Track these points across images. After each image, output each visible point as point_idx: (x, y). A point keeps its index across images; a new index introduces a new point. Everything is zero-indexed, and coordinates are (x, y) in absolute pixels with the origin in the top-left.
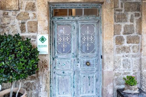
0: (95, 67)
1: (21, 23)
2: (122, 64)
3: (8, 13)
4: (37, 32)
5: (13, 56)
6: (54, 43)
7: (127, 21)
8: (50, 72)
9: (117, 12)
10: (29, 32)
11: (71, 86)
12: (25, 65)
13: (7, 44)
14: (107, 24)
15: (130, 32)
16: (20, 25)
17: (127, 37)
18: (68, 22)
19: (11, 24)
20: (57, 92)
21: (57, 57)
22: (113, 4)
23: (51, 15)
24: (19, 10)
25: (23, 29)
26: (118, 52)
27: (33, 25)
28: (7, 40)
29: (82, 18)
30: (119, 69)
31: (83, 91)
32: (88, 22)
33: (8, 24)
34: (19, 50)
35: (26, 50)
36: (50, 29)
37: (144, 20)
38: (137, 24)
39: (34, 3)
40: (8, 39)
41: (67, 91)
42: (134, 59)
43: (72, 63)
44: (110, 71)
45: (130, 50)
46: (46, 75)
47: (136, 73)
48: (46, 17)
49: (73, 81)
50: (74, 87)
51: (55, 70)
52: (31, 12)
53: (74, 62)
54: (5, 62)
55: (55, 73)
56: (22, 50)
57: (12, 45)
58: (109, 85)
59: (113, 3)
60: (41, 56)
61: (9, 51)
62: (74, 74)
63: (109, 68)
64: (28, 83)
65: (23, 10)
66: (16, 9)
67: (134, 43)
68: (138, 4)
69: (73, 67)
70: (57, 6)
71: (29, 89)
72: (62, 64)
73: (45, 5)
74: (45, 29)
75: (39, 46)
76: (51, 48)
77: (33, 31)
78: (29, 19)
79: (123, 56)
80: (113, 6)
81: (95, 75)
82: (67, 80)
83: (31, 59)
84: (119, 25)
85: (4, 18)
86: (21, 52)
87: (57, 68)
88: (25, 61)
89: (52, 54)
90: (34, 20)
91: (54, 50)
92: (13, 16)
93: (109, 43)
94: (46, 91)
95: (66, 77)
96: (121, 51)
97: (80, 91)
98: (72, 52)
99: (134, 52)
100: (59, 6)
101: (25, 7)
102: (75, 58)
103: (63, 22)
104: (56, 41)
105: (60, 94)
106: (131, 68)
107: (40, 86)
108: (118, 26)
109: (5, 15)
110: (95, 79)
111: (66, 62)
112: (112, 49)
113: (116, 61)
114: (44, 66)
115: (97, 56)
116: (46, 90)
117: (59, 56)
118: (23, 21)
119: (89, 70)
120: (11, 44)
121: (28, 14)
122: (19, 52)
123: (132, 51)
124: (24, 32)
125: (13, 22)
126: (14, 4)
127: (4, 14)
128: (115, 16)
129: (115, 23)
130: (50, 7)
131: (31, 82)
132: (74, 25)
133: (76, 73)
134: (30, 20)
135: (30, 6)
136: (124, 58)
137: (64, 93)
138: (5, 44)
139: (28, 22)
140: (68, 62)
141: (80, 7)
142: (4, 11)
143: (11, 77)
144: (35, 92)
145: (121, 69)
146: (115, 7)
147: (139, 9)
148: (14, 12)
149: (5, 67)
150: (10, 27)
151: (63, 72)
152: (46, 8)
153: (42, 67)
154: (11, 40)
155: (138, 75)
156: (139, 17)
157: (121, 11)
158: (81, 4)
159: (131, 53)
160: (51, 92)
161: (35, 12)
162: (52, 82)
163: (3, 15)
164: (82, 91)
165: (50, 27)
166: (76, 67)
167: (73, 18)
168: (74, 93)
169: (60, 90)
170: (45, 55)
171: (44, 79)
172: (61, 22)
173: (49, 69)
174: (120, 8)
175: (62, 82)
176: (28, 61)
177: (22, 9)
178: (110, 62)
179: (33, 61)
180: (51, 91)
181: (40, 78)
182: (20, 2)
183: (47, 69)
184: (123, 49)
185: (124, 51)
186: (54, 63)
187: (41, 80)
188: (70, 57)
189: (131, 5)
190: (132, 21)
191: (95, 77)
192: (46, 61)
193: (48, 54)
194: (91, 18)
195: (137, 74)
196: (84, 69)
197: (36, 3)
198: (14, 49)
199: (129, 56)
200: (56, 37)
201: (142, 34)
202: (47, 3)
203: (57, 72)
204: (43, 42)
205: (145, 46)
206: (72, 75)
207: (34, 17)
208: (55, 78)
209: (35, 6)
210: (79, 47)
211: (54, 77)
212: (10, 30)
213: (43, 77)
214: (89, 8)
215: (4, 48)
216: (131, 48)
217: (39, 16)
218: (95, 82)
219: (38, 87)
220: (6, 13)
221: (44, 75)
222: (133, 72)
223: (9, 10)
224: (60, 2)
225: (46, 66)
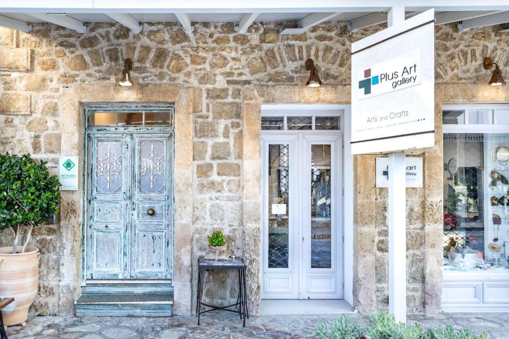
0: (164, 220)
1: (33, 136)
2: (208, 213)
3: (12, 119)
4: (60, 152)
5: (19, 182)
6: (92, 173)
7: (217, 136)
8: (82, 224)
9: (200, 120)
10: (47, 151)
11: (121, 252)
12: (36, 199)
13: (11, 166)
14: (181, 141)
15: (223, 156)
16: (32, 140)
17: (219, 164)
18: (116, 136)
19: (17, 137)
20: (95, 262)
21: (96, 198)
22: (192, 106)
23: (85, 123)
24: (31, 115)
25: (36, 147)
26: (201, 191)
27: (54, 141)
28: (10, 161)
29: (140, 129)
30: (203, 221)
31: (143, 263)
32: (151, 137)
33: (12, 137)
34: (28, 176)
35: (38, 178)
36: (84, 147)
37: (246, 134)
38: (235, 142)
39: (56, 103)
40: (12, 160)
41: (113, 261)
42: (230, 204)
43: (122, 210)
44: (185, 224)
45: (222, 187)
46: (73, 227)
47: (234, 230)
48: (75, 127)
49: (124, 243)
50: (125, 254)
51: (91, 222)
52: (50, 118)
53: (126, 209)
54: (7, 193)
55: (92, 228)
56: (32, 176)
57: (18, 168)
58: (183, 250)
59: (191, 104)
60: (65, 193)
61: (13, 175)
62: (126, 231)
63: (183, 218)
64: (43, 240)
65: (37, 115)
66: (27, 113)
67: (229, 175)
68: (238, 106)
69: (125, 219)
70: (96, 107)
71: (44, 250)
72: (105, 212)
73: (74, 106)
74: (74, 148)
75: (62, 175)
76: (84, 181)
77: (53, 150)
78: (47, 130)
79: (211, 199)
80: (191, 110)
81: (164, 234)
82: (112, 240)
83: (45, 192)
84: (203, 142)
85: (6, 128)
86: (31, 179)
87: (95, 218)
88: (37, 193)
89: (86, 192)
90: (56, 132)
91: (90, 186)
92: (21, 125)
93: (184, 174)
94: (73, 255)
95: (112, 236)
96: (206, 188)
97: (136, 262)
98: (123, 190)
99: (230, 191)
100: (99, 107)
101: (41, 110)
102: (128, 202)
103: (107, 135)
104: (95, 171)
105: (101, 265)
106: (226, 220)
107: (63, 247)
108: (202, 144)
109: (8, 122)
110: (164, 240)
111: (112, 208)
112: (189, 185)
113: (198, 206)
114: (71, 210)
115: (168, 199)
116: (72, 253)
117: (99, 197)
118: (37, 134)
119: (153, 223)
120: (16, 166)
121: (46, 122)
122: (27, 179)
123: (227, 189)
124: (39, 152)
125: (21, 134)
126: (23, 105)
127: (6, 121)
128: (196, 127)
129: (196, 140)
130: (85, 109)
131: (49, 238)
132: (127, 141)
133: (130, 229)
134: (49, 132)
135: (49, 108)
136: (213, 202)
137: (106, 265)
138: (8, 167)
139: (46, 135)
140: (114, 209)
141: (138, 110)
142: (6, 116)
143: (15, 214)
144: (55, 257)
145: (206, 221)
146: (194, 111)
147: (238, 115)
148: (23, 117)
149: (7, 199)
150: (15, 142)
151: (106, 226)
152: (75, 111)
153: (67, 213)
154: (16, 162)
155: (239, 234)
156: (240, 129)
157: (207, 117)
158: (139, 105)
159: (226, 193)
160: (84, 261)
161: (57, 119)
162: (85, 242)
163: (5, 123)
164: (140, 263)
165: (84, 145)
166: (129, 217)
167: (125, 129)
168: (126, 266)
169: (100, 258)
170: (73, 192)
171: (70, 233)
172: (104, 136)
173: (81, 220)
174: (204, 113)
175: (103, 245)
176: (40, 195)
177: (36, 113)
178: (185, 207)
179: (48, 194)
180: (83, 259)
181: (63, 230)
182: (33, 102)
183: (75, 217)
184: (210, 185)
185: (211, 189)
186: (91, 209)
187: (64, 234)
188: (119, 199)
189: (225, 108)
190: (226, 135)
191: (164, 237)
192: (74, 203)
193: (77, 189)
194: (156, 129)
195: (236, 232)
196: (144, 221)
197: (60, 104)
198: (21, 174)
199: (220, 198)
200: (94, 162)
201: (244, 158)
202: (77, 104)
203: (95, 226)
204: (69, 168)
205: (249, 181)
206: (122, 232)
207: (56, 126)
208: (91, 236)
209: (57, 109)
210: (136, 181)
211: (89, 235)
212: (15, 147)
213: (68, 230)
214: (154, 111)
215: (7, 171)
216: (225, 184)
217: (65, 124)
218: (164, 247)
219: (60, 247)
220: (10, 120)
221: (70, 226)
222: (229, 229)
223: (15, 115)
224: (99, 101)
225: (74, 211)
